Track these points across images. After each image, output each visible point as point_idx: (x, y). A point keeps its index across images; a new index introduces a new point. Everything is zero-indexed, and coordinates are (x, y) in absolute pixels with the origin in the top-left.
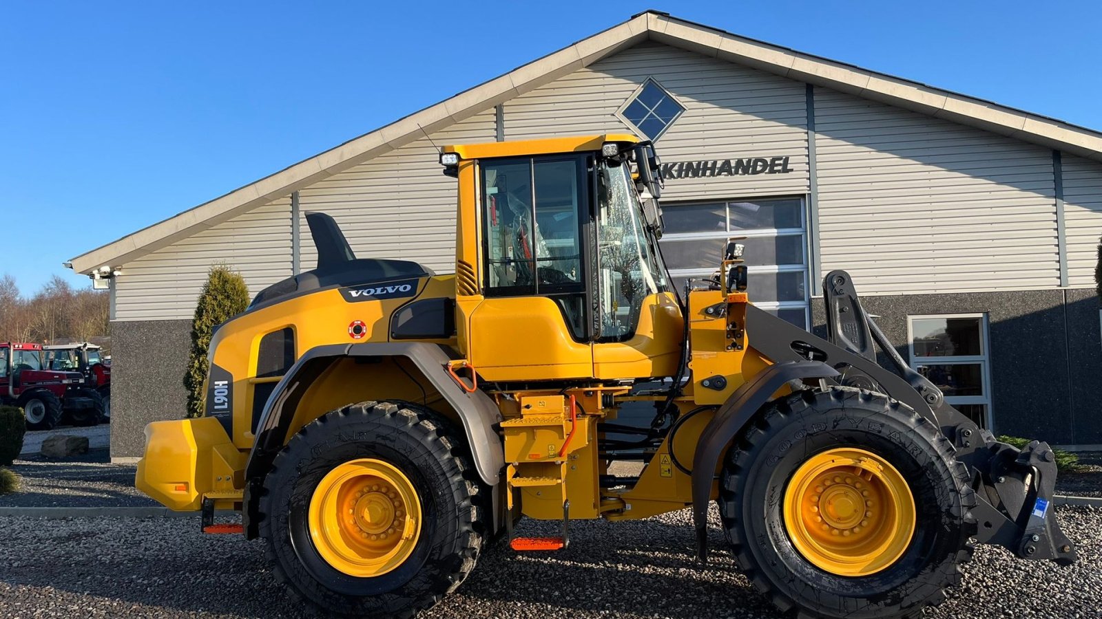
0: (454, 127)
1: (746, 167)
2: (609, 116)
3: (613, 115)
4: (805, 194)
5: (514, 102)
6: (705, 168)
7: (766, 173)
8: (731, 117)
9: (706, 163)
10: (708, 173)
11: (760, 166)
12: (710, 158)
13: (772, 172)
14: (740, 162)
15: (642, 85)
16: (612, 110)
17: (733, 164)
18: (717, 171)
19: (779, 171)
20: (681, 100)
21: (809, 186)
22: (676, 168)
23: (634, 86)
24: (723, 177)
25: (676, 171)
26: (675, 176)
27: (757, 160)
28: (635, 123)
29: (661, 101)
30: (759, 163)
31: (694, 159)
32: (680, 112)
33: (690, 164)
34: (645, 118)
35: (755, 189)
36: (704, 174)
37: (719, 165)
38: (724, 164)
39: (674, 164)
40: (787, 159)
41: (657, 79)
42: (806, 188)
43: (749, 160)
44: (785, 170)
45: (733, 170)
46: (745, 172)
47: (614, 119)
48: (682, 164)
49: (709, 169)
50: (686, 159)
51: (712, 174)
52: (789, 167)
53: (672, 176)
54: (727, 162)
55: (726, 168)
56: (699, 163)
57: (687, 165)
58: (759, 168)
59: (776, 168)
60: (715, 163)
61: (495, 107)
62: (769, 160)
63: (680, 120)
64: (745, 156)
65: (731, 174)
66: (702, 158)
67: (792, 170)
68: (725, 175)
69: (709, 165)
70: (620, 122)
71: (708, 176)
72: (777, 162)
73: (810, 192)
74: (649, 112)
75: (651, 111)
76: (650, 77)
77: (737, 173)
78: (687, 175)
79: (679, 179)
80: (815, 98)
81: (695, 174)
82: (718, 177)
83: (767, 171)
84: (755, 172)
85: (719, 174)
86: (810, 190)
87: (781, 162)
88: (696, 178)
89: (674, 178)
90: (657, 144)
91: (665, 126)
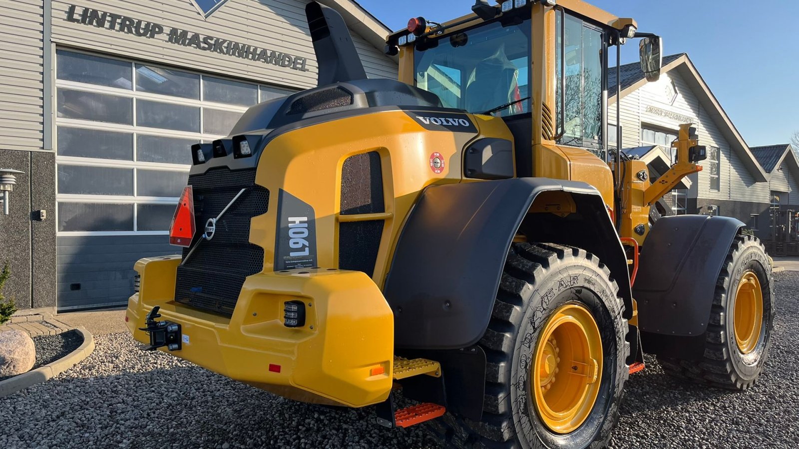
1: (278, 59)
7: (291, 68)
8: (264, 12)
9: (249, 47)
10: (250, 56)
11: (287, 61)
12: (253, 44)
13: (295, 68)
14: (273, 53)
17: (269, 54)
18: (256, 56)
19: (299, 69)
22: (225, 45)
24: (261, 63)
25: (225, 47)
27: (285, 55)
31: (241, 41)
35: (283, 78)
36: (247, 57)
37: (259, 51)
38: (262, 52)
39: (225, 41)
40: (305, 60)
43: (281, 54)
44: (303, 69)
45: (268, 59)
46: (277, 63)
48: (231, 42)
49: (251, 53)
50: (234, 40)
51: (253, 59)
52: (307, 67)
53: (222, 51)
54: (265, 51)
55: (264, 56)
56: (244, 46)
57: (235, 45)
58: (286, 63)
59: (297, 66)
60: (256, 49)
62: (293, 58)
64: (277, 50)
65: (268, 63)
66: (247, 42)
67: (308, 70)
68: (263, 62)
71: (249, 59)
72: (298, 61)
77: (271, 62)
78: (234, 54)
79: (228, 55)
81: (241, 55)
82: (257, 61)
83: (292, 66)
84: (283, 65)
85: (258, 59)
87: (301, 62)
88: (241, 58)
89: (224, 53)
90: (210, 19)
91: (216, 4)
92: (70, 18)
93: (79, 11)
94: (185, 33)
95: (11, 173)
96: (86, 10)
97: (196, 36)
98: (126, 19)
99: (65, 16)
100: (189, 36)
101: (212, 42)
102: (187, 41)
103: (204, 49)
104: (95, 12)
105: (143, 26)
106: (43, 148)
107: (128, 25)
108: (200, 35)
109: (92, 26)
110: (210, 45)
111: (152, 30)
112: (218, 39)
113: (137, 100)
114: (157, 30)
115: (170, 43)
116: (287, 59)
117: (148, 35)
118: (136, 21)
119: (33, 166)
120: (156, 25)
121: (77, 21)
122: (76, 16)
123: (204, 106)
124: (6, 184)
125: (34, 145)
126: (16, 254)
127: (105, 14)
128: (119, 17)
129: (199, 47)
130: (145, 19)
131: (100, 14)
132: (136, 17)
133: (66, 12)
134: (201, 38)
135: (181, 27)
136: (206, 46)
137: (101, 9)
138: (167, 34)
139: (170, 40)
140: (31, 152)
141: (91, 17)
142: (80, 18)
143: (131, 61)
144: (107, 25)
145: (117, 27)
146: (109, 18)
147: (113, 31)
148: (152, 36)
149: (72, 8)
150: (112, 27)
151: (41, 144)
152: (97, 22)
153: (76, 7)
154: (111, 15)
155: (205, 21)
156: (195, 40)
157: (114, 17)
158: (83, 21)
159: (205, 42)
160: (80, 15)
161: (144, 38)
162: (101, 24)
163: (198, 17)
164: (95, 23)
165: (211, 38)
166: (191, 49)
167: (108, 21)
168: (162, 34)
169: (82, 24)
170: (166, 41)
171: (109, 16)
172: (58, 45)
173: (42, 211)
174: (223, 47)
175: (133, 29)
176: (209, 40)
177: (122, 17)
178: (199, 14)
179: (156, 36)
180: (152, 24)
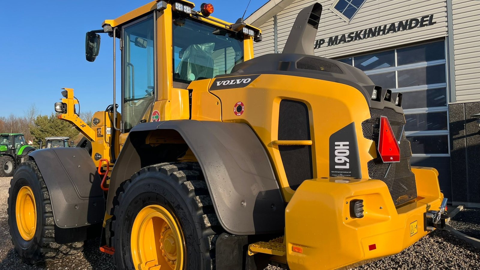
1: (404, 26)
2: (327, 10)
3: (329, 9)
4: (445, 37)
7: (418, 27)
9: (380, 27)
10: (381, 33)
11: (414, 23)
12: (382, 24)
13: (422, 25)
14: (401, 23)
16: (328, 7)
17: (397, 25)
18: (386, 31)
19: (426, 25)
21: (447, 31)
22: (363, 33)
24: (390, 34)
25: (362, 34)
26: (362, 38)
27: (412, 20)
28: (341, 12)
30: (414, 22)
31: (373, 26)
33: (370, 30)
36: (379, 34)
37: (388, 27)
38: (391, 26)
39: (361, 31)
40: (432, 16)
42: (445, 33)
43: (407, 21)
44: (431, 23)
45: (396, 29)
46: (404, 28)
48: (366, 30)
49: (382, 30)
50: (368, 27)
51: (384, 33)
52: (434, 21)
53: (360, 38)
54: (393, 24)
55: (393, 28)
56: (376, 28)
57: (369, 30)
58: (413, 25)
59: (424, 23)
60: (385, 26)
61: (274, 17)
62: (420, 19)
64: (404, 19)
65: (396, 32)
66: (378, 25)
67: (435, 23)
68: (392, 33)
69: (382, 28)
70: (333, 12)
71: (381, 35)
72: (425, 19)
73: (448, 35)
74: (348, 3)
77: (399, 30)
78: (368, 37)
79: (365, 39)
81: (374, 35)
82: (387, 34)
83: (419, 26)
84: (411, 28)
85: (388, 32)
86: (448, 34)
87: (428, 18)
88: (374, 37)
90: (353, 21)
91: (357, 9)
94: (337, 37)
101: (354, 35)
103: (349, 41)
110: (352, 38)
112: (357, 32)
114: (322, 42)
115: (329, 46)
120: (321, 40)
129: (345, 42)
134: (346, 36)
135: (333, 35)
136: (350, 39)
139: (329, 45)
148: (319, 47)
155: (349, 24)
156: (343, 39)
159: (349, 36)
163: (345, 24)
165: (353, 33)
166: (341, 44)
168: (324, 44)
170: (327, 46)
178: (345, 22)
179: (321, 46)
180: (319, 40)
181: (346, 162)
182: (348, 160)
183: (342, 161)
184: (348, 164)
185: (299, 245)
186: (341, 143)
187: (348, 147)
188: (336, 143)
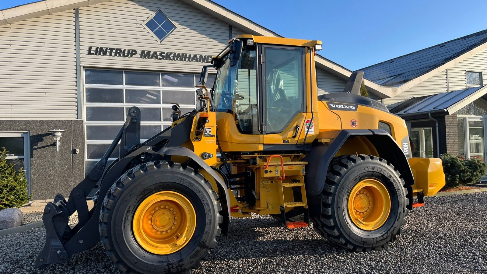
0: (48, 16)
1: (204, 59)
2: (139, 25)
3: (141, 24)
5: (85, 8)
6: (186, 57)
8: (195, 34)
9: (186, 54)
10: (187, 59)
12: (188, 53)
14: (201, 56)
15: (155, 13)
16: (141, 22)
17: (198, 57)
18: (191, 59)
20: (174, 23)
22: (172, 55)
23: (152, 12)
24: (193, 63)
25: (172, 56)
28: (152, 31)
29: (165, 22)
31: (181, 52)
32: (174, 29)
33: (179, 54)
34: (157, 29)
36: (185, 60)
37: (192, 56)
38: (194, 56)
39: (171, 53)
41: (163, 10)
43: (205, 56)
45: (198, 60)
46: (203, 61)
47: (141, 26)
48: (175, 54)
49: (187, 58)
50: (177, 52)
51: (189, 60)
53: (170, 59)
55: (195, 58)
56: (183, 54)
57: (177, 55)
58: (209, 60)
60: (190, 55)
61: (74, 9)
63: (174, 33)
64: (204, 54)
65: (197, 62)
66: (185, 52)
68: (195, 62)
69: (188, 56)
70: (145, 28)
71: (187, 61)
75: (160, 26)
76: (160, 9)
77: (200, 61)
78: (177, 59)
79: (173, 61)
80: (233, 32)
81: (181, 60)
82: (191, 62)
84: (208, 62)
85: (192, 61)
88: (181, 61)
89: (171, 60)
90: (163, 42)
91: (167, 34)
92: (90, 53)
93: (94, 49)
94: (149, 52)
95: (59, 132)
96: (97, 48)
97: (155, 53)
98: (117, 49)
99: (87, 52)
100: (151, 53)
101: (165, 55)
102: (150, 56)
103: (160, 59)
104: (102, 48)
105: (126, 52)
106: (77, 118)
107: (119, 52)
108: (157, 52)
109: (101, 56)
110: (163, 57)
111: (132, 53)
112: (168, 53)
113: (125, 90)
114: (134, 53)
115: (141, 58)
116: (210, 58)
117: (129, 56)
118: (122, 50)
119: (73, 127)
120: (133, 51)
121: (93, 54)
122: (92, 52)
123: (162, 90)
124: (57, 137)
125: (72, 117)
126: (65, 171)
127: (107, 49)
128: (114, 49)
129: (157, 58)
130: (127, 48)
131: (104, 49)
132: (122, 48)
133: (87, 50)
134: (158, 53)
135: (146, 49)
136: (161, 57)
137: (104, 46)
138: (140, 54)
139: (141, 57)
140: (72, 120)
141: (100, 51)
142: (94, 52)
143: (122, 70)
144: (108, 54)
145: (113, 54)
146: (108, 51)
147: (111, 57)
148: (131, 56)
149: (90, 48)
150: (111, 55)
151: (76, 116)
152: (103, 53)
153: (92, 47)
154: (110, 49)
155: (160, 44)
156: (155, 55)
157: (111, 49)
158: (96, 54)
159: (161, 55)
160: (94, 51)
161: (127, 58)
162: (105, 54)
163: (157, 43)
164: (102, 54)
165: (164, 53)
166: (153, 60)
167: (109, 52)
168: (136, 55)
169: (96, 55)
170: (139, 58)
171: (109, 49)
172: (84, 67)
173: (77, 149)
174: (171, 57)
175: (121, 54)
176: (162, 54)
177: (116, 49)
178: (157, 41)
179: (133, 56)
180: (131, 50)
181: (407, 152)
182: (408, 151)
183: (406, 152)
184: (408, 153)
185: (432, 184)
186: (405, 144)
187: (407, 145)
188: (404, 144)
